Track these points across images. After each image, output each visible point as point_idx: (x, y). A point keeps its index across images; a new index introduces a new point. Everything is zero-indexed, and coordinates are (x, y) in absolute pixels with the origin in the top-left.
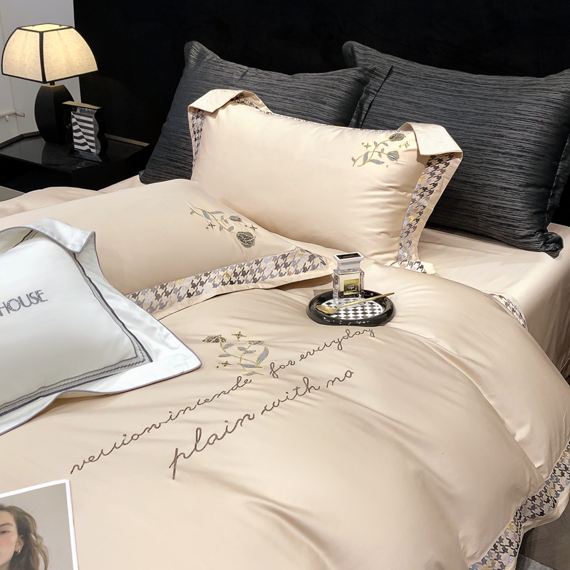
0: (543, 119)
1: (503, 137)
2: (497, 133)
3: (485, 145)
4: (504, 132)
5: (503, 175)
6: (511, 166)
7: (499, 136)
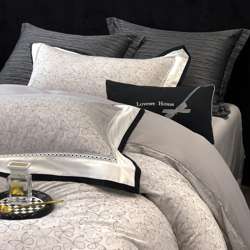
0: (218, 48)
4: (199, 52)
5: (199, 72)
6: (203, 68)
7: (196, 54)
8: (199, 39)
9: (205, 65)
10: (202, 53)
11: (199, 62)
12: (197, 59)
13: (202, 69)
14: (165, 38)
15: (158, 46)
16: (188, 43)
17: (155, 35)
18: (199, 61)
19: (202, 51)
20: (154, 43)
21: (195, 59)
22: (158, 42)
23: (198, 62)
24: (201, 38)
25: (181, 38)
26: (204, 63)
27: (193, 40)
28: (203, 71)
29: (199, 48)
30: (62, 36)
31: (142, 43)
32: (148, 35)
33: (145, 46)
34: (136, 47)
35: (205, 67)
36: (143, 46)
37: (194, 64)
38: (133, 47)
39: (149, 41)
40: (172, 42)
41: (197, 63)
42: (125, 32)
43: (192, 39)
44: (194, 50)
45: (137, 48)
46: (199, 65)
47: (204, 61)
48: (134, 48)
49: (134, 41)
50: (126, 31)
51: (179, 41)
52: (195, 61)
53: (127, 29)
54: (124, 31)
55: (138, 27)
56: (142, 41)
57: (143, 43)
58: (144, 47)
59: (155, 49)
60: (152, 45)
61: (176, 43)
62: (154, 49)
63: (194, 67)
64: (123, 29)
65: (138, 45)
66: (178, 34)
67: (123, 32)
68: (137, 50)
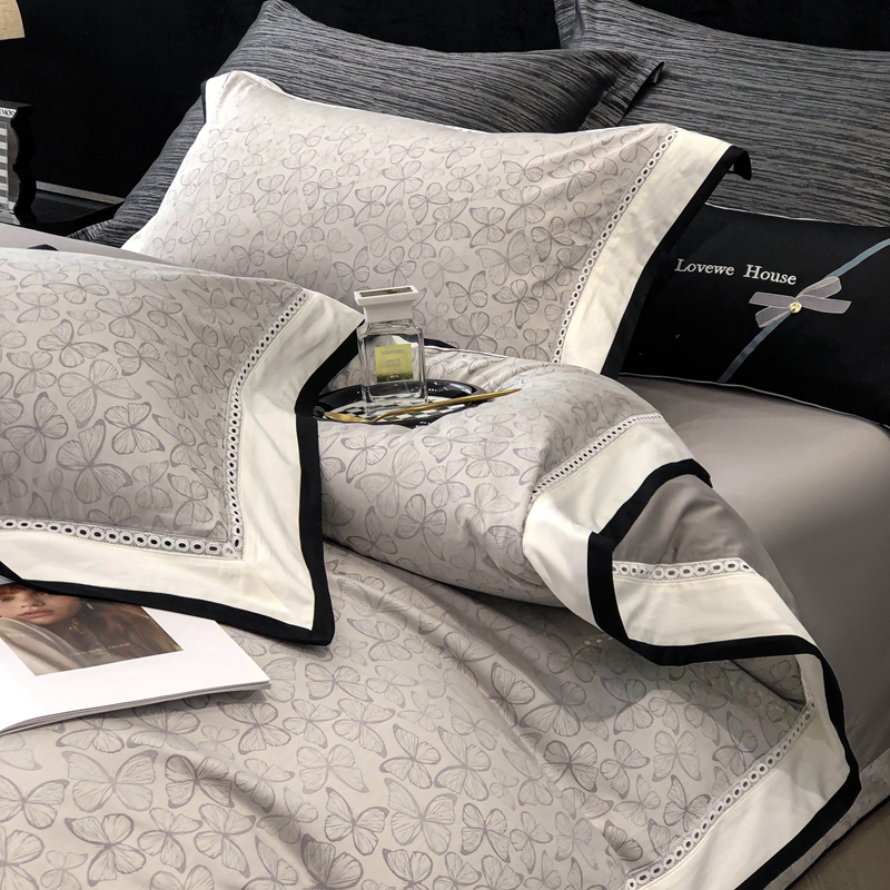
1: (856, 140)
2: (845, 133)
3: (818, 154)
4: (860, 132)
5: (847, 213)
6: (864, 196)
7: (847, 138)
8: (870, 80)
9: (874, 188)
10: (871, 135)
11: (852, 171)
12: (846, 161)
13: (863, 203)
14: (741, 68)
15: (708, 101)
16: (823, 95)
17: (707, 55)
18: (854, 167)
19: (875, 128)
20: (696, 86)
21: (838, 158)
22: (710, 83)
23: (847, 174)
24: (879, 76)
25: (802, 70)
26: (873, 176)
27: (846, 83)
28: (862, 211)
29: (863, 113)
30: (361, 48)
31: (648, 86)
32: (679, 54)
33: (659, 97)
34: (625, 99)
35: (876, 192)
36: (651, 98)
37: (833, 180)
38: (613, 102)
39: (676, 78)
40: (765, 87)
41: (844, 178)
42: (603, 42)
43: (844, 76)
44: (843, 121)
45: (626, 106)
46: (849, 183)
47: (873, 170)
48: (617, 104)
49: (621, 81)
50: (606, 38)
51: (790, 83)
52: (837, 167)
53: (614, 29)
54: (601, 37)
55: (656, 20)
56: (650, 78)
57: (654, 85)
58: (654, 102)
59: (694, 112)
60: (684, 96)
61: (780, 92)
62: (689, 111)
63: (829, 190)
64: (600, 27)
65: (633, 95)
66: (794, 54)
67: (596, 41)
68: (627, 112)
